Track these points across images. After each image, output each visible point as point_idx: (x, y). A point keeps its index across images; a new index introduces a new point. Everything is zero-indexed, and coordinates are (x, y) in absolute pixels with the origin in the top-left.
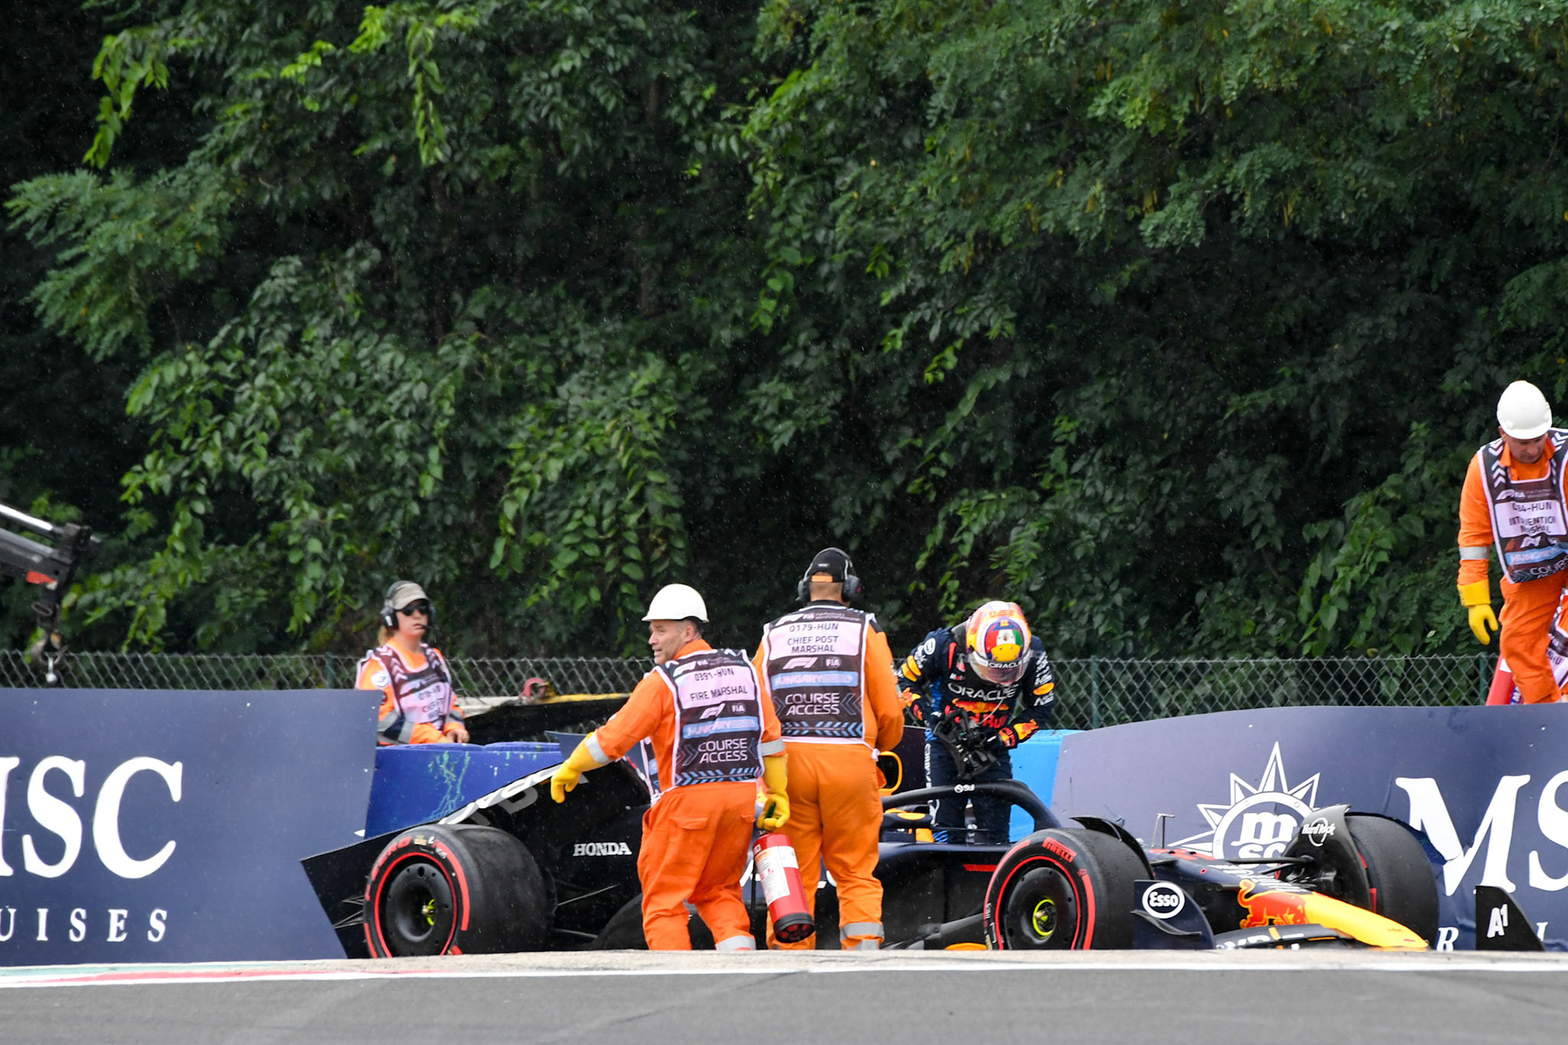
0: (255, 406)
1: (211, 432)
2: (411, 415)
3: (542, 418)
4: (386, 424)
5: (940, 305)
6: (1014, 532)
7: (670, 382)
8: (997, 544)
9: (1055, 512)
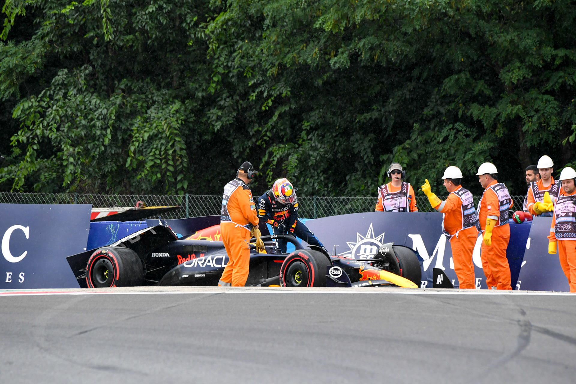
0: (52, 116)
1: (39, 124)
2: (102, 119)
3: (143, 120)
4: (94, 122)
5: (267, 86)
6: (290, 157)
7: (182, 109)
8: (284, 161)
9: (303, 151)
